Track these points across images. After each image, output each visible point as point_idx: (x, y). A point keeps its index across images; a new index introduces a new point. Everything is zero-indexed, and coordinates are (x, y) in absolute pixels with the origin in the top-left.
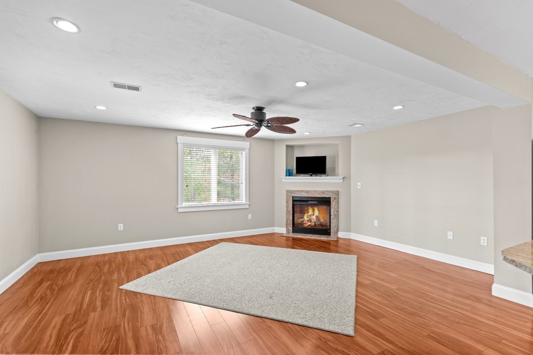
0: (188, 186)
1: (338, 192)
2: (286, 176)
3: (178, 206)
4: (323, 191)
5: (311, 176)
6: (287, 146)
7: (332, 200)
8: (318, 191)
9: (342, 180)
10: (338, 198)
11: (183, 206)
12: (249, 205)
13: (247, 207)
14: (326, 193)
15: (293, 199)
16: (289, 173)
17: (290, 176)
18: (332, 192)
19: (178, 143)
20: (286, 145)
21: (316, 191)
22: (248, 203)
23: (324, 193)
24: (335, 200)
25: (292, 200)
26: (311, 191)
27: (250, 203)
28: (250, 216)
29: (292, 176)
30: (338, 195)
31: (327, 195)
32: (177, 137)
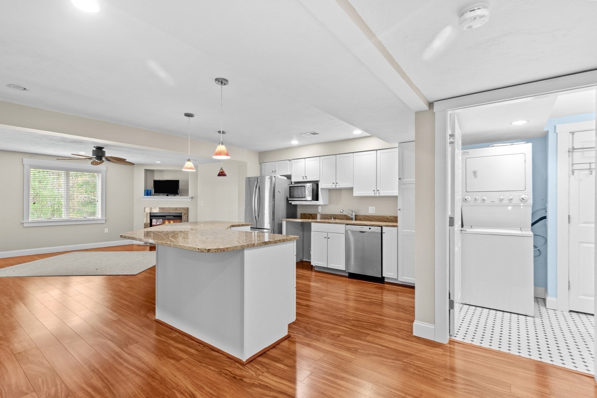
0: (35, 203)
1: (188, 208)
2: (144, 195)
3: (23, 221)
4: (176, 208)
5: (167, 195)
6: (146, 171)
7: (183, 215)
8: (172, 208)
9: (191, 199)
10: (188, 213)
11: (30, 221)
12: (105, 220)
13: (104, 222)
14: (179, 209)
15: (151, 215)
16: (148, 193)
17: (148, 195)
18: (183, 209)
19: (24, 165)
20: (145, 169)
21: (170, 208)
22: (104, 218)
23: (176, 209)
24: (185, 215)
25: (149, 215)
26: (166, 208)
27: (106, 219)
28: (106, 230)
29: (151, 195)
30: (188, 211)
31: (179, 211)
32: (23, 159)
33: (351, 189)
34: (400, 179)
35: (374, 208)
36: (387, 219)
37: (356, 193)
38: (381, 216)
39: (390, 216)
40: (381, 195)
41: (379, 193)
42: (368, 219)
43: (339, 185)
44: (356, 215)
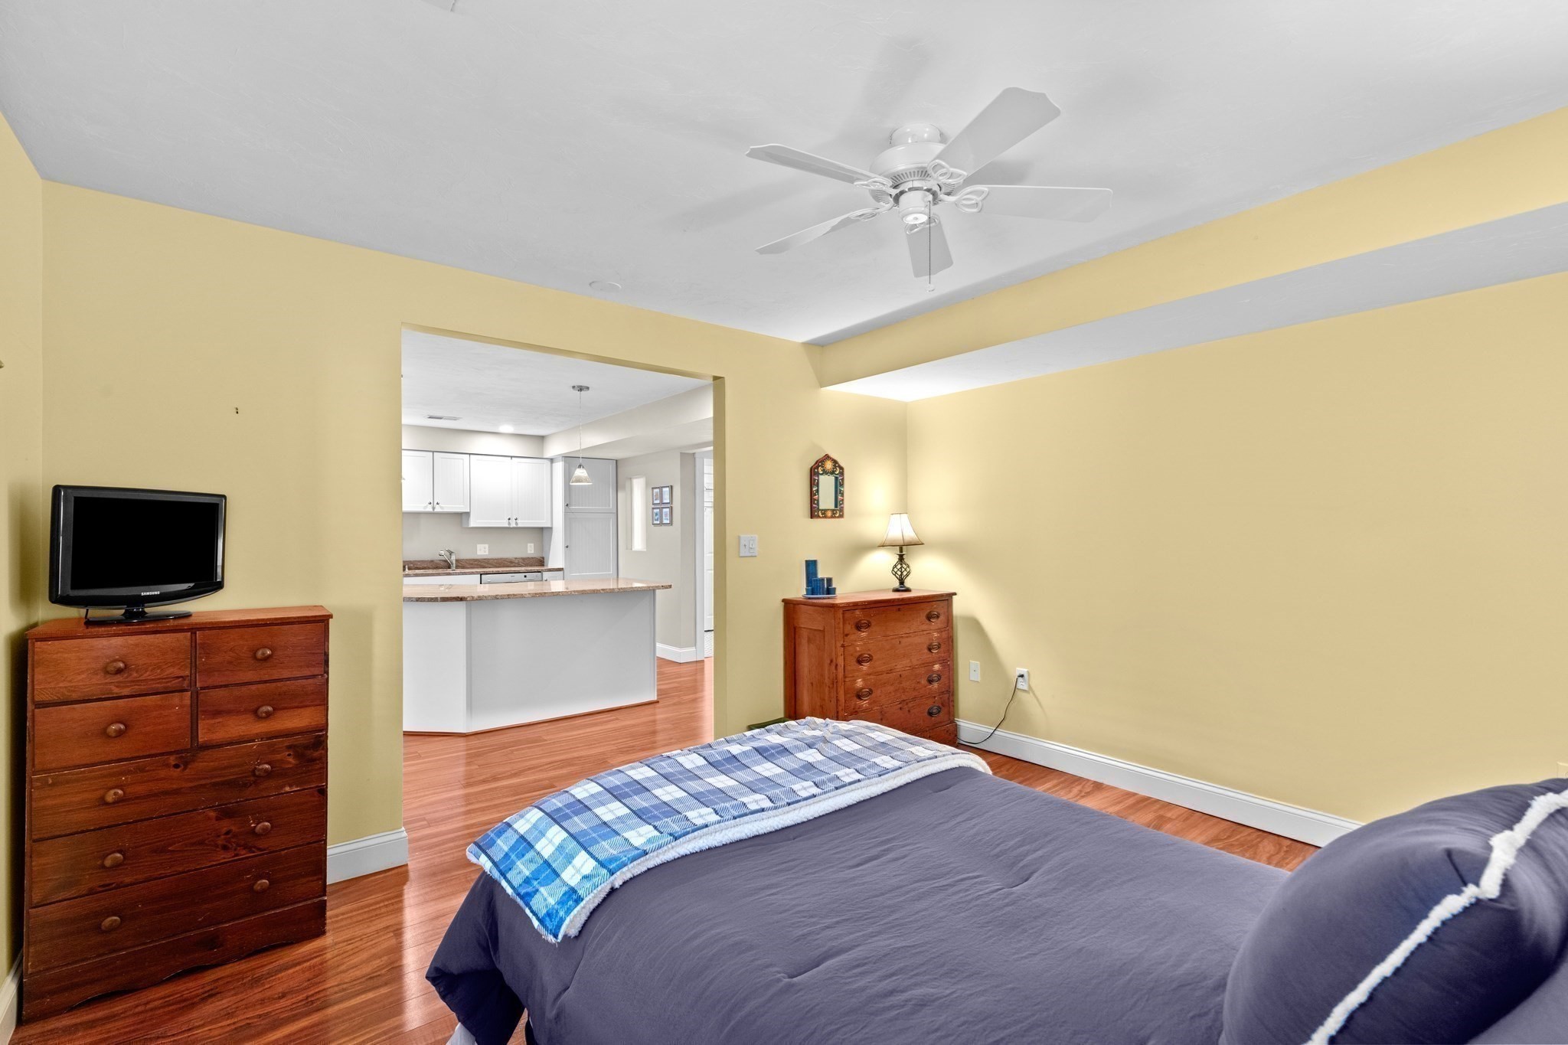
33: (468, 514)
34: (567, 505)
35: (487, 546)
36: (511, 562)
37: (474, 522)
38: (501, 559)
39: (516, 558)
40: (519, 525)
41: (516, 523)
42: (477, 565)
43: (441, 508)
44: (456, 560)
